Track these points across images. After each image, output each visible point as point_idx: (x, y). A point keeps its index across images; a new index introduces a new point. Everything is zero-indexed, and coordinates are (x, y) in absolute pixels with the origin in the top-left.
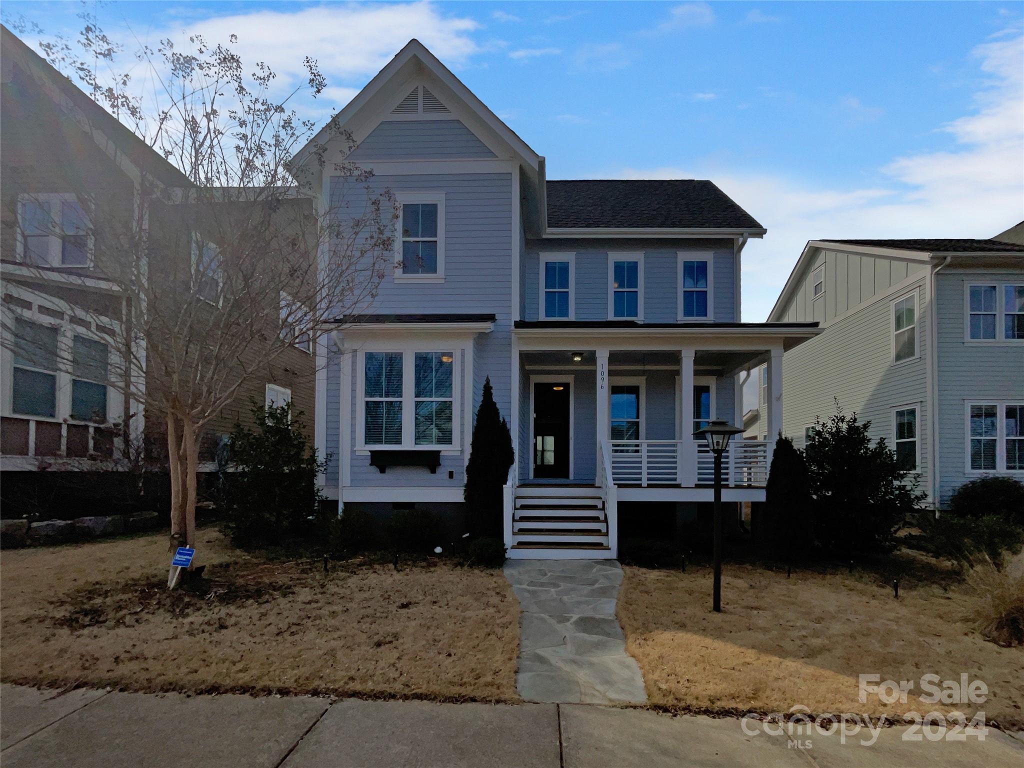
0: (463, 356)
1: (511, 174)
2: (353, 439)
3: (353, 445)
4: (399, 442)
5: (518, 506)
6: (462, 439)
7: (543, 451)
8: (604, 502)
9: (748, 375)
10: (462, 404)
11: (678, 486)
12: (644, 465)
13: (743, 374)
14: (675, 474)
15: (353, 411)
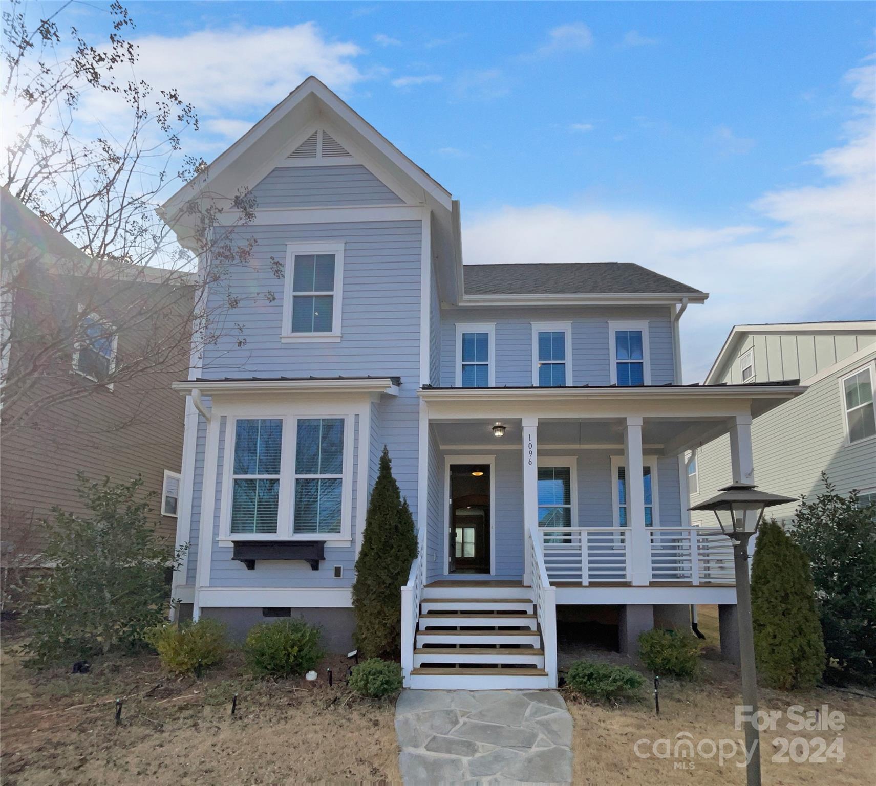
0: (357, 423)
1: (421, 220)
2: (216, 526)
3: (216, 534)
4: (273, 530)
5: (424, 612)
6: (353, 526)
7: (463, 543)
8: (535, 606)
9: (694, 455)
10: (355, 482)
11: (627, 585)
12: (585, 559)
13: (688, 454)
14: (624, 569)
15: (218, 491)
